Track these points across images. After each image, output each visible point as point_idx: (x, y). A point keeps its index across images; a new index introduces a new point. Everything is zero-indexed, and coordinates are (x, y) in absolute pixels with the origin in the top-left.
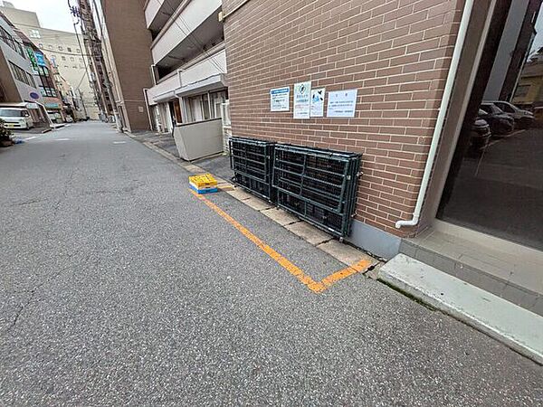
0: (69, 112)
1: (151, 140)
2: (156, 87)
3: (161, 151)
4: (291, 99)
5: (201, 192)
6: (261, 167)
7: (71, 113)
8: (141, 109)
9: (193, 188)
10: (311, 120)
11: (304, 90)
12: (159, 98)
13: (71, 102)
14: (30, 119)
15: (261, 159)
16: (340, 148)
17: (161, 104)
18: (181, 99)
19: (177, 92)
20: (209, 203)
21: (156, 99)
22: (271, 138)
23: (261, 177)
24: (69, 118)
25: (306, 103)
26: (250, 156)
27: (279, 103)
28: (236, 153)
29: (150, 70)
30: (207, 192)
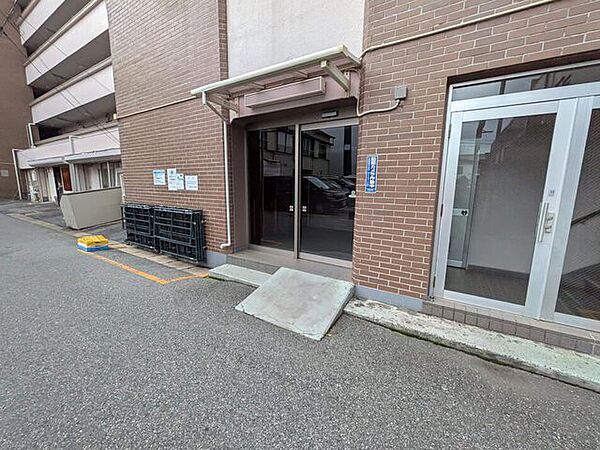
1: (23, 211)
2: (34, 150)
3: (39, 222)
4: (166, 178)
5: (90, 250)
6: (147, 224)
8: (5, 173)
9: (82, 248)
10: (178, 191)
11: (172, 172)
12: (38, 162)
15: (146, 218)
16: (188, 207)
17: (42, 169)
18: (71, 167)
19: (66, 159)
20: (98, 256)
21: (33, 163)
22: (155, 203)
23: (147, 231)
25: (176, 181)
26: (137, 217)
27: (159, 179)
28: (127, 215)
30: (97, 249)
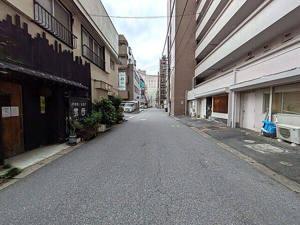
0: (146, 104)
2: (194, 90)
7: (147, 105)
8: (182, 103)
13: (148, 100)
14: (134, 107)
18: (231, 95)
24: (146, 107)
29: (192, 80)
